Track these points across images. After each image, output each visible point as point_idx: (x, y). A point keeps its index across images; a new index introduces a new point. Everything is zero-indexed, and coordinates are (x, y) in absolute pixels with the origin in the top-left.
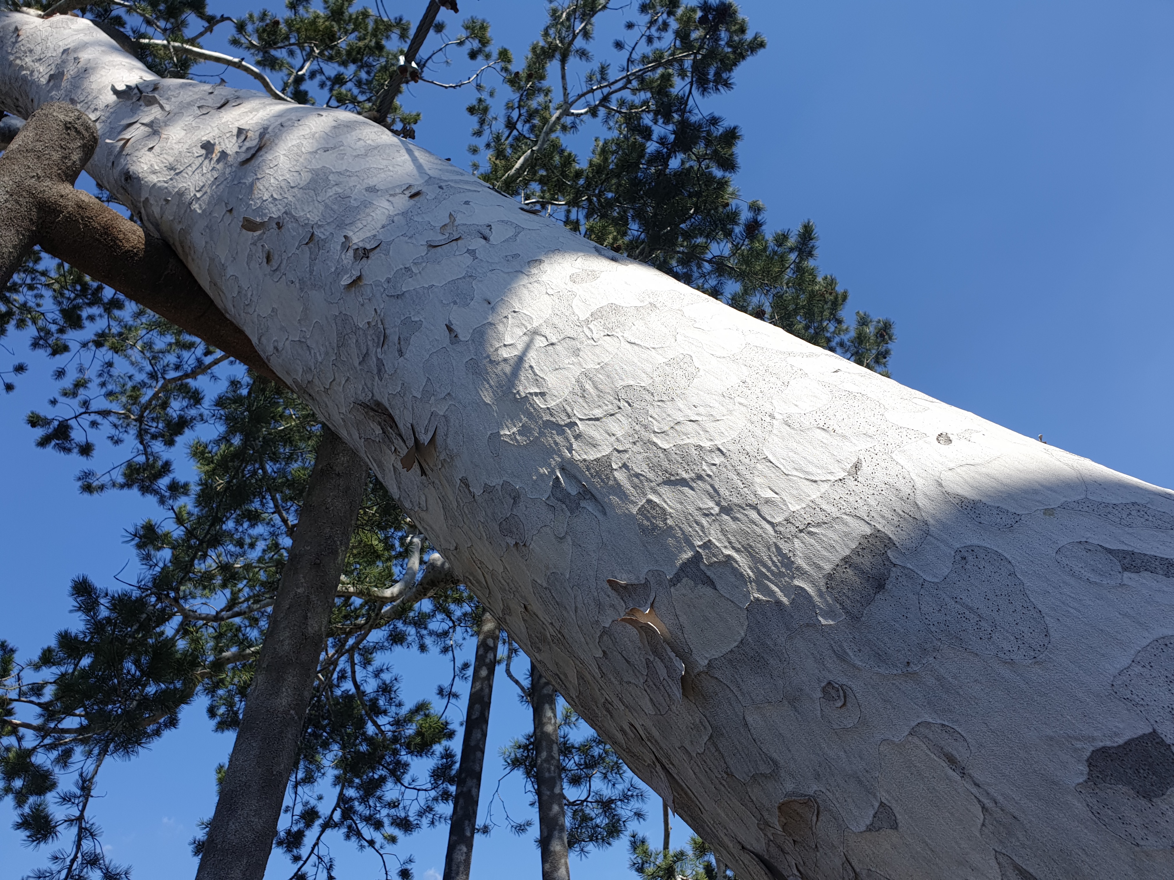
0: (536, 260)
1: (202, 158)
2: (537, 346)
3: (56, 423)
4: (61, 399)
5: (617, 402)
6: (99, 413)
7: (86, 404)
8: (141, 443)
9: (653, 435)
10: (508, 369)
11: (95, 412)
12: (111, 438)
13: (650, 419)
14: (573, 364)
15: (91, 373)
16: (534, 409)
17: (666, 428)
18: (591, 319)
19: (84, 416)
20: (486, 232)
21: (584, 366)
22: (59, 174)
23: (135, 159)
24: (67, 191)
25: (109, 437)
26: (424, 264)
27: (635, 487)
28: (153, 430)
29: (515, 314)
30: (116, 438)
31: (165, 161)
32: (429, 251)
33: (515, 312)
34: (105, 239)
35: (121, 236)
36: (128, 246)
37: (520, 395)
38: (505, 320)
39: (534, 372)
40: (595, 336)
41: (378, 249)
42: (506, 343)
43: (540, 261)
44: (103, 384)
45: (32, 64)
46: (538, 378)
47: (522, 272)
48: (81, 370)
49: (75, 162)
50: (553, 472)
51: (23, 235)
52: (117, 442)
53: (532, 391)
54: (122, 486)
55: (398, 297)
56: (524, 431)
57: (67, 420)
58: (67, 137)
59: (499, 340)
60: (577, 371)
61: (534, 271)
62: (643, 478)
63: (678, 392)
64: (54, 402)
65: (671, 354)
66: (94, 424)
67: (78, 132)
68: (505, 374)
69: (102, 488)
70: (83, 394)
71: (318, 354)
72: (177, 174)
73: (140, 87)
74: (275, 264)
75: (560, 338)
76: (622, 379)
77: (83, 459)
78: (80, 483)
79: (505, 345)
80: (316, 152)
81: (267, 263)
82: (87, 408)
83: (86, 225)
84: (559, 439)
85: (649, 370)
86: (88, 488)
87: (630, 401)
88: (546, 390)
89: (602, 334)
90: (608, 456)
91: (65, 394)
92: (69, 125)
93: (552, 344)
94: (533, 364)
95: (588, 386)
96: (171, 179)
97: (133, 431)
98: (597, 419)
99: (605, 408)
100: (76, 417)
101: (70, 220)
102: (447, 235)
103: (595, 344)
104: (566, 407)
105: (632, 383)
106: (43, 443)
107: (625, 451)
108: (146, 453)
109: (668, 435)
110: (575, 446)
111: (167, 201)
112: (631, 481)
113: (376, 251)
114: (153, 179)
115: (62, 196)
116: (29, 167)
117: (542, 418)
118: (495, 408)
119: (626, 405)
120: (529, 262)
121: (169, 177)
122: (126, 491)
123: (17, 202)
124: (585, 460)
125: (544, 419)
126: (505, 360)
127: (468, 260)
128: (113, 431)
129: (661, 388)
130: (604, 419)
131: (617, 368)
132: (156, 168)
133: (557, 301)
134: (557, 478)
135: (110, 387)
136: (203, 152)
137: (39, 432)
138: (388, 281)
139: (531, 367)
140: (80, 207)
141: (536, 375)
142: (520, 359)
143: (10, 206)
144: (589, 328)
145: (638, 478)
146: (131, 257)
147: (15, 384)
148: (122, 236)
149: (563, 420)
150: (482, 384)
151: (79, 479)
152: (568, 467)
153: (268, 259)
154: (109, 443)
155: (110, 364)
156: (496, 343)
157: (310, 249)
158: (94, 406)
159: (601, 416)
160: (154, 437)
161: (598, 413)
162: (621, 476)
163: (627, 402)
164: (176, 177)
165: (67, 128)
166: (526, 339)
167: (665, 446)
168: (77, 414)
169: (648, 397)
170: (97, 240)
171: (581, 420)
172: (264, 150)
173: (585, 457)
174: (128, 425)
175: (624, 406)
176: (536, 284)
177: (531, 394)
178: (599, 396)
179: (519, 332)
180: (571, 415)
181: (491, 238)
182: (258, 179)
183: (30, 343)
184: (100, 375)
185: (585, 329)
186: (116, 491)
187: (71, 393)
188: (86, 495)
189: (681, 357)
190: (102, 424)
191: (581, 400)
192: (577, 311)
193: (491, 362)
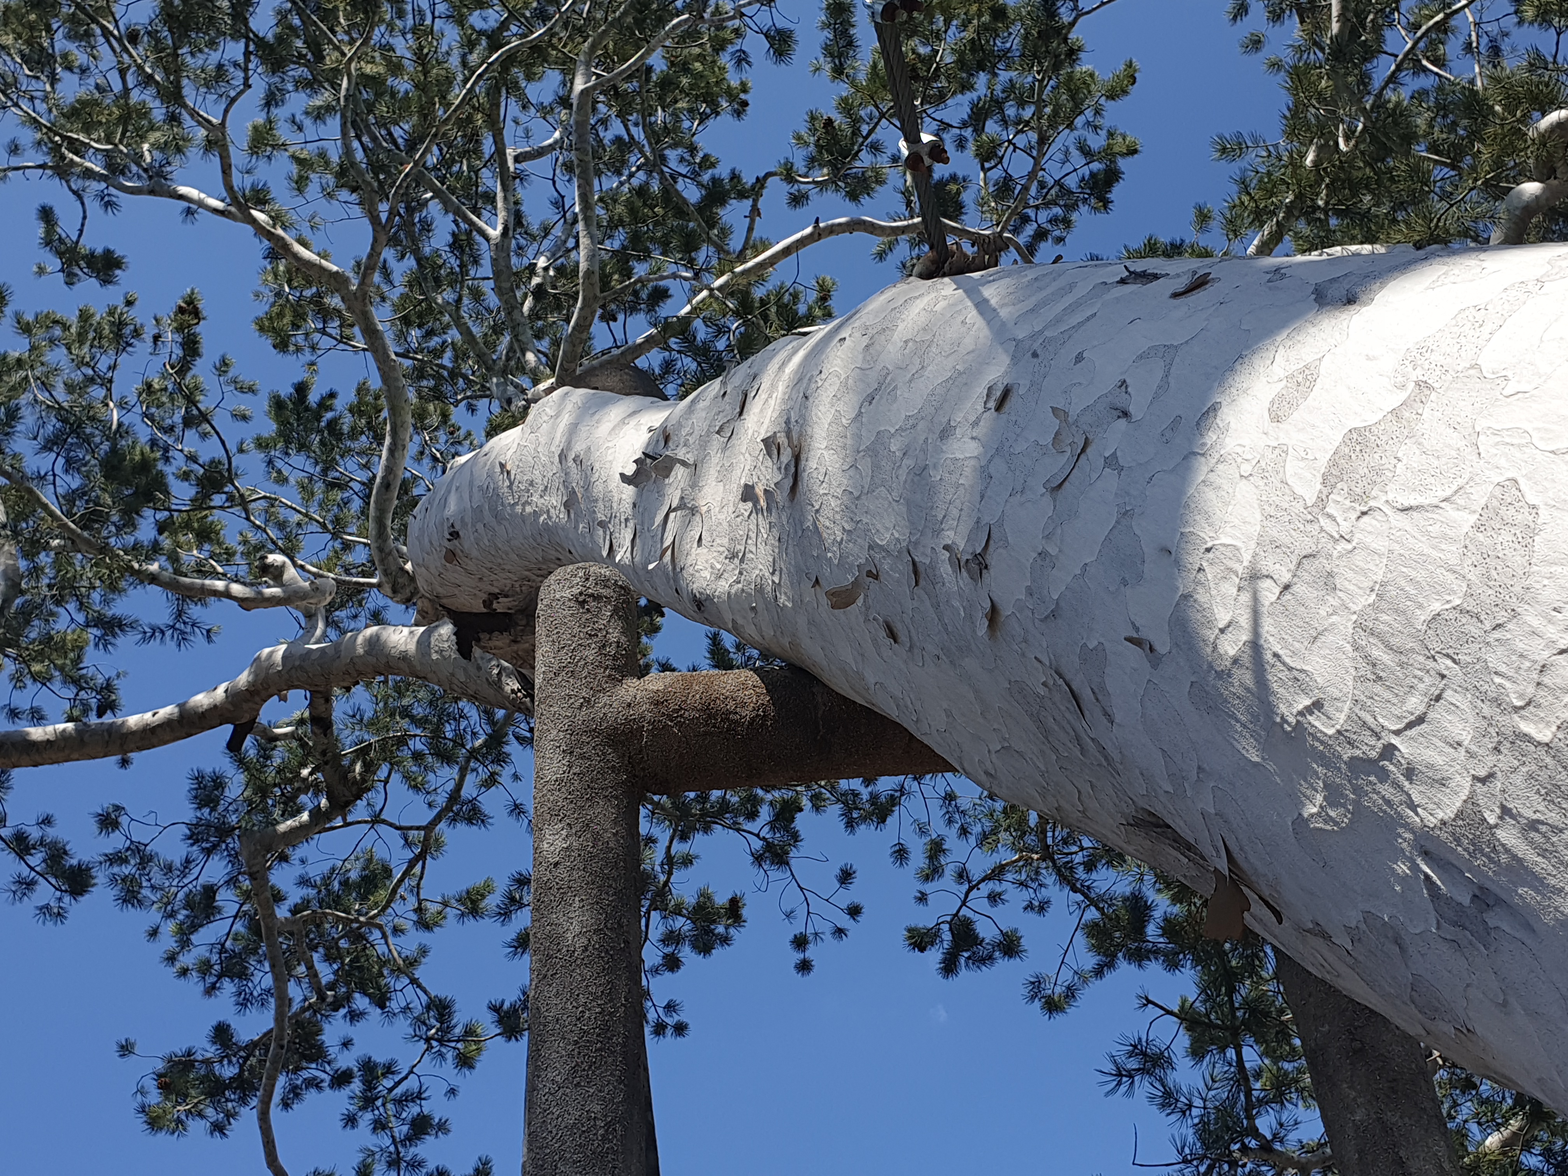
0: (1207, 412)
1: (754, 515)
2: (1267, 603)
3: (945, 927)
4: (928, 888)
5: (1431, 664)
6: (986, 878)
7: (962, 875)
8: (1074, 890)
9: (1515, 717)
10: (1248, 679)
11: (983, 880)
12: (1029, 907)
13: (1498, 680)
14: (1335, 613)
15: (938, 827)
16: (1322, 742)
17: (1530, 690)
18: (1325, 492)
19: (972, 895)
20: (1121, 400)
21: (1354, 608)
22: (610, 676)
23: (691, 570)
24: (632, 691)
25: (1025, 909)
26: (1059, 531)
27: (1543, 853)
28: (1078, 858)
29: (1210, 555)
30: (1036, 903)
31: (722, 549)
32: (1055, 500)
33: (1208, 550)
34: (714, 727)
35: (731, 705)
36: (747, 713)
37: (1289, 724)
38: (1200, 575)
39: (1284, 664)
40: (1345, 527)
41: (991, 542)
42: (1221, 626)
43: (1214, 409)
44: (964, 832)
45: (542, 501)
46: (1295, 673)
47: (1195, 454)
48: (922, 831)
49: (618, 642)
50: (1415, 868)
51: (616, 798)
52: (1042, 907)
53: (1300, 707)
54: (1099, 972)
55: (1054, 615)
56: (1333, 796)
57: (956, 915)
58: (588, 616)
59: (1210, 623)
60: (1345, 624)
61: (1211, 437)
62: (1543, 828)
63: (1517, 589)
64: (922, 898)
65: (1480, 496)
66: (994, 898)
67: (597, 598)
68: (1247, 689)
69: (1070, 993)
70: (950, 864)
71: (1035, 759)
72: (742, 561)
73: (650, 451)
74: (903, 637)
75: (1292, 567)
76: (1421, 606)
77: (1015, 962)
78: (1037, 1004)
79: (1222, 631)
80: (860, 414)
81: (895, 642)
82: (970, 882)
83: (680, 725)
84: (1386, 790)
85: (1454, 561)
86: (1052, 1006)
87: (1450, 651)
88: (1317, 694)
89: (1354, 516)
90: (1471, 800)
91: (927, 878)
92: (581, 599)
93: (1287, 587)
94: (1277, 649)
95: (1378, 652)
96: (741, 573)
97: (1049, 878)
98: (1421, 720)
99: (1421, 686)
100: (964, 903)
101: (659, 731)
102: (1068, 449)
103: (1349, 547)
104: (1362, 714)
105: (1437, 607)
106: (949, 967)
107: (1491, 775)
108: (1094, 903)
109: (1538, 706)
110: (1416, 798)
111: (753, 609)
112: (1531, 842)
113: (991, 549)
114: (723, 586)
115: (629, 705)
116: (570, 696)
117: (1340, 757)
118: (1271, 766)
119: (1449, 663)
120: (1198, 424)
121: (737, 572)
122: (1110, 976)
123: (582, 756)
124: (1444, 823)
125: (1345, 757)
126: (1235, 661)
127: (1111, 481)
128: (1026, 895)
129: (1487, 595)
130: (1431, 715)
131: (1403, 583)
132: (718, 566)
133: (1261, 483)
134: (1427, 877)
135: (977, 829)
136: (750, 505)
137: (934, 956)
138: (1030, 592)
139: (1276, 655)
140: (657, 703)
141: (1290, 669)
142: (1255, 645)
143: (577, 770)
144: (1329, 516)
145: (1537, 830)
146: (762, 726)
147: (857, 901)
148: (732, 703)
149: (1371, 748)
150: (1232, 727)
151: (1033, 998)
152: (1429, 846)
153: (892, 635)
154: (1032, 916)
155: (950, 797)
156: (1209, 632)
157: (924, 589)
158: (976, 872)
159: (1422, 709)
160: (1090, 866)
161: (1415, 704)
162: (1508, 836)
163: (1448, 656)
164: (744, 566)
165: (582, 603)
166: (1245, 598)
167: (1544, 735)
168: (962, 896)
169: (1473, 629)
170: (706, 733)
171: (1397, 733)
172: (803, 456)
173: (1441, 815)
174: (1037, 873)
175: (1448, 668)
176: (1221, 467)
177: (1301, 713)
178: (1401, 665)
179: (1229, 588)
180: (1378, 730)
181: (1132, 409)
182: (817, 511)
183: (842, 825)
184: (950, 822)
185: (1324, 522)
186: (1096, 985)
187: (933, 872)
188: (1059, 1018)
189: (1498, 491)
190: (1005, 891)
191: (1378, 688)
192: (1299, 491)
193: (1220, 675)
